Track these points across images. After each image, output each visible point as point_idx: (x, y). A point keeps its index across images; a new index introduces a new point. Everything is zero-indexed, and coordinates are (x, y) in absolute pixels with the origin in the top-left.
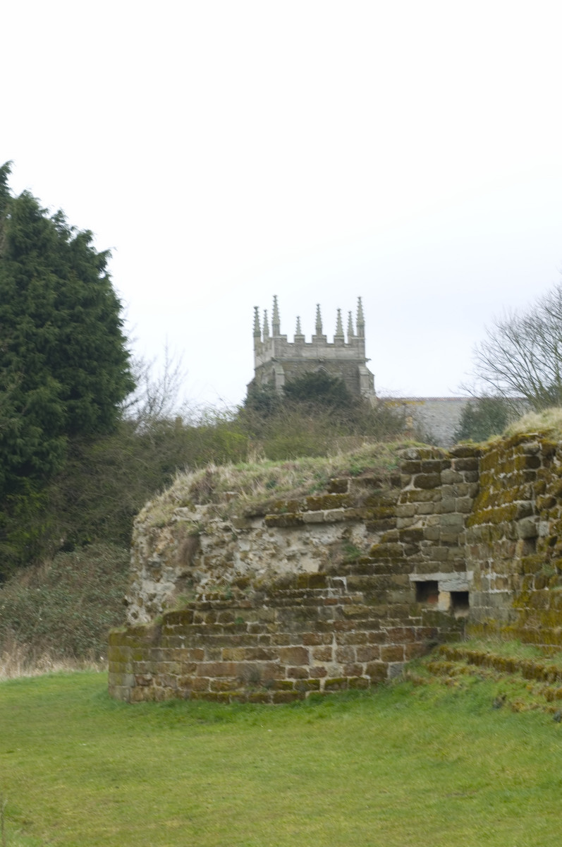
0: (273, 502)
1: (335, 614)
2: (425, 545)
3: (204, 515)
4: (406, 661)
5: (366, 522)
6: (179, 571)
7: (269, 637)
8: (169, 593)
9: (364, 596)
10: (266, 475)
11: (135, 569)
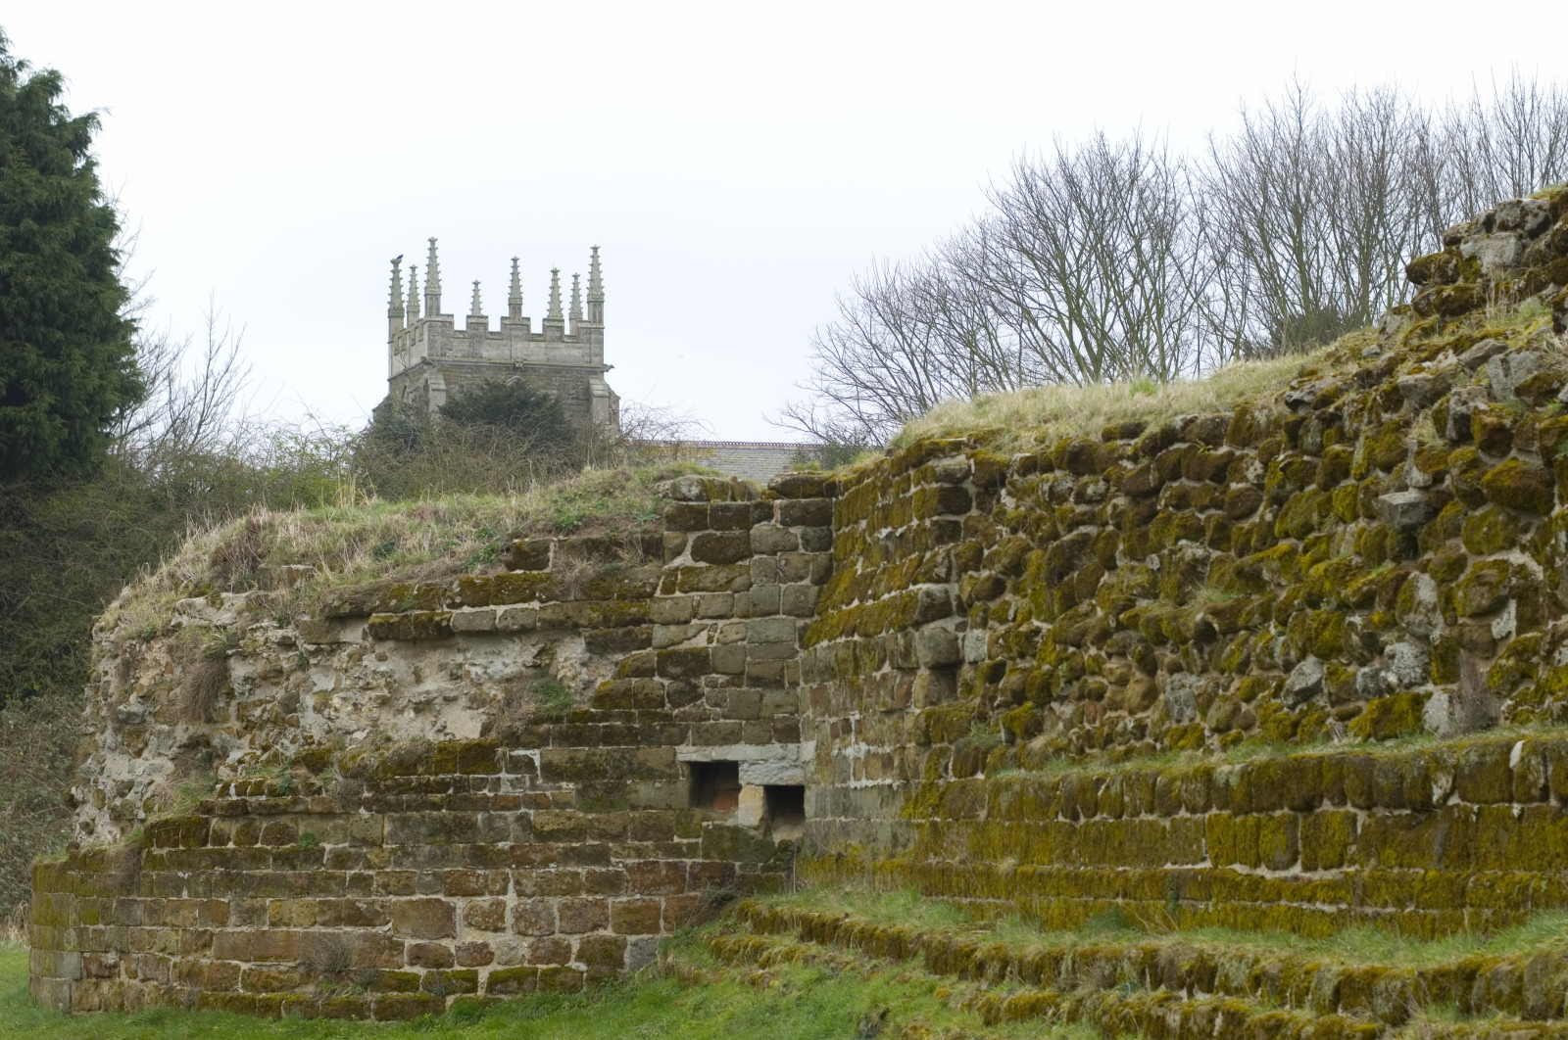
0: (388, 586)
1: (514, 828)
2: (713, 685)
3: (240, 613)
4: (664, 934)
5: (587, 632)
6: (181, 734)
7: (371, 877)
8: (159, 779)
9: (578, 791)
10: (374, 531)
11: (91, 730)
